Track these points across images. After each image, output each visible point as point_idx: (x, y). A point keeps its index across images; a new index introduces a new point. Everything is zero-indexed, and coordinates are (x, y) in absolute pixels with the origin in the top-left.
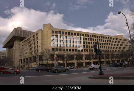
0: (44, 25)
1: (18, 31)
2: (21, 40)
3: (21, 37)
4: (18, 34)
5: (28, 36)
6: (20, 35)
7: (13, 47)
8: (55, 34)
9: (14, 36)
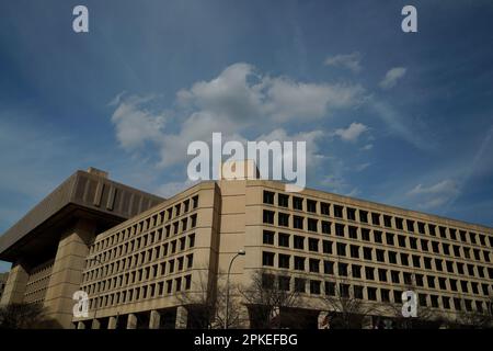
1: (94, 184)
4: (91, 198)
5: (135, 213)
6: (96, 201)
8: (276, 209)
9: (70, 204)
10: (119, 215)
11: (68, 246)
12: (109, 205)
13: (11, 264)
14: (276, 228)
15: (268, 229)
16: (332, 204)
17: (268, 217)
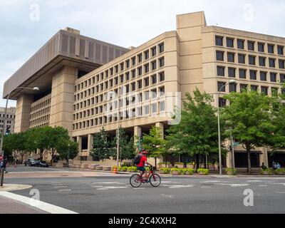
0: (180, 18)
4: (73, 50)
5: (111, 59)
8: (225, 49)
9: (59, 56)
10: (94, 62)
11: (59, 87)
12: (86, 55)
13: (16, 101)
14: (226, 64)
15: (220, 64)
16: (266, 43)
17: (220, 55)
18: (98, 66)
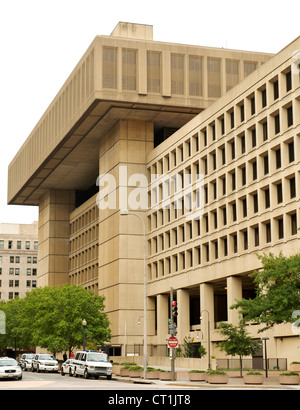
2: (160, 135)
3: (159, 109)
4: (131, 82)
6: (142, 88)
7: (96, 189)
9: (98, 101)
10: (188, 104)
12: (165, 91)
18: (195, 112)
